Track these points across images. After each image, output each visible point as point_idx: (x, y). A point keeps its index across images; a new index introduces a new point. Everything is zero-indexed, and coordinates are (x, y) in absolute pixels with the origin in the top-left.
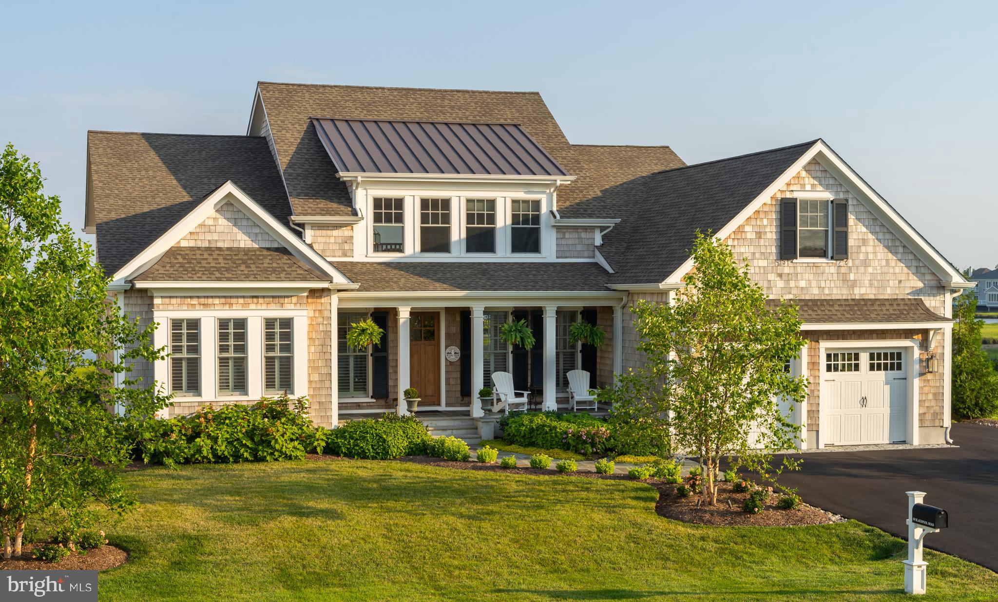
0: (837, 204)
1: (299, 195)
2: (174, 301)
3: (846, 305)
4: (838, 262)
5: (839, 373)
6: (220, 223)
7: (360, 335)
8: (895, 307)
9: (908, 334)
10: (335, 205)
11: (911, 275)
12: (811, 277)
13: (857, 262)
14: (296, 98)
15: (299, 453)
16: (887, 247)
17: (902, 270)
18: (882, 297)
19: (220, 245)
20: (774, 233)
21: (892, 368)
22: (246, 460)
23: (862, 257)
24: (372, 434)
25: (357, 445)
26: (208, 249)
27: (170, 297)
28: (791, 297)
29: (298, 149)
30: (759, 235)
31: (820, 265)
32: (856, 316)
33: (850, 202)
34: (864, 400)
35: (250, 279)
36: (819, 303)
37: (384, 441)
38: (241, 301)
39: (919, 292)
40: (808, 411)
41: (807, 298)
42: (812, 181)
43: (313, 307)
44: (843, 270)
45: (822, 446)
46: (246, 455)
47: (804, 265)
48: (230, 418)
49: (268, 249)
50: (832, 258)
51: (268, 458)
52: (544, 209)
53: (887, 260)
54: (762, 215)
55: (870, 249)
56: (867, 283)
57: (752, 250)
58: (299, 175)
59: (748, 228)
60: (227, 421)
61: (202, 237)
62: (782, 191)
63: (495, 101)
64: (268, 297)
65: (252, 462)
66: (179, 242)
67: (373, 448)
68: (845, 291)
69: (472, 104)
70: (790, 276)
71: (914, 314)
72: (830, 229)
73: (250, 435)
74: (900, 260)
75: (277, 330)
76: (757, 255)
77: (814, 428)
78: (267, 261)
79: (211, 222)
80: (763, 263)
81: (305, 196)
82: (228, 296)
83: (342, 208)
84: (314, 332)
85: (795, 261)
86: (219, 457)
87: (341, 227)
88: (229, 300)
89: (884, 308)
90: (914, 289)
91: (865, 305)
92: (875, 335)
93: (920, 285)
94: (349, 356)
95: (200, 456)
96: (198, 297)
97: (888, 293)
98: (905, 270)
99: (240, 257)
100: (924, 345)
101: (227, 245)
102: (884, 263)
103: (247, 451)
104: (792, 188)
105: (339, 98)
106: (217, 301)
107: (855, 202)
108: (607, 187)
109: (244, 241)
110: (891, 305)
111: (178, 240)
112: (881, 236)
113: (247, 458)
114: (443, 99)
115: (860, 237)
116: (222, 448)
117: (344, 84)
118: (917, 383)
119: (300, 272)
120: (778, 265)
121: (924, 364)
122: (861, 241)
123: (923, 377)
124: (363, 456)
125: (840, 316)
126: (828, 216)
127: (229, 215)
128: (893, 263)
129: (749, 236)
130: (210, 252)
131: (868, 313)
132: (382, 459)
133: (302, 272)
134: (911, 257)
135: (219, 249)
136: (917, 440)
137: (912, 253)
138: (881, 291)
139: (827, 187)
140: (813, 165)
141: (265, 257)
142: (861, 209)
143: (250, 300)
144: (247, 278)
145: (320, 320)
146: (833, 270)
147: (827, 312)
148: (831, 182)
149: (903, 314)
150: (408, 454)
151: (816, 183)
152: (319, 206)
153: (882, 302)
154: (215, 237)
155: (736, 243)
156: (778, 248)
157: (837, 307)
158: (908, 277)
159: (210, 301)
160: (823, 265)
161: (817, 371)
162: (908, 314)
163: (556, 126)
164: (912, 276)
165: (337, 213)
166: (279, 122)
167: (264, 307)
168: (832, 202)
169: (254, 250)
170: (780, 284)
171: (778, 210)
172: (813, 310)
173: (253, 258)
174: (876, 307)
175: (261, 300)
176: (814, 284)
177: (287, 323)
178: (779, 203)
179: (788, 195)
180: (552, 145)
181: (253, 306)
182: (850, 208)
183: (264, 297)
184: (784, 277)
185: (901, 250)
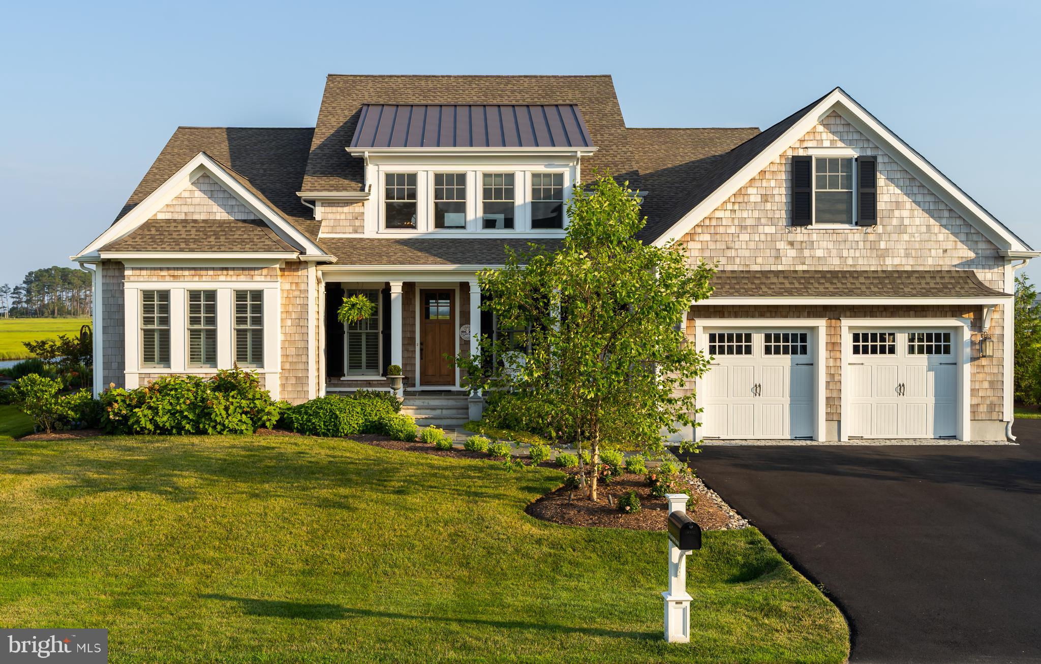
0: (862, 162)
1: (314, 173)
2: (144, 273)
3: (874, 278)
4: (865, 228)
5: (870, 356)
6: (196, 196)
7: (350, 309)
8: (938, 280)
9: (956, 311)
10: (346, 182)
11: (959, 243)
12: (831, 245)
13: (889, 228)
14: (358, 87)
15: (244, 427)
16: (928, 211)
17: (948, 238)
18: (921, 269)
19: (196, 217)
20: (784, 196)
21: (938, 351)
22: (188, 433)
23: (895, 222)
24: (326, 410)
25: (310, 421)
26: (185, 222)
27: (141, 269)
28: (805, 268)
29: (337, 132)
30: (765, 198)
31: (842, 231)
32: (885, 289)
33: (880, 160)
34: (901, 389)
35: (213, 250)
36: (840, 275)
37: (337, 417)
38: (211, 273)
39: (970, 263)
40: (827, 398)
41: (825, 269)
42: (831, 136)
43: (290, 279)
44: (871, 237)
45: (844, 439)
46: (188, 427)
47: (821, 231)
48: (176, 390)
49: (244, 221)
50: (857, 224)
51: (210, 431)
52: (567, 183)
53: (928, 226)
54: (768, 176)
55: (906, 214)
56: (902, 253)
57: (756, 214)
58: (324, 155)
59: (751, 191)
60: (173, 392)
61: (178, 209)
62: (793, 149)
63: (561, 84)
64: (238, 269)
65: (193, 434)
66: (156, 215)
67: (324, 425)
68: (873, 262)
69: (536, 88)
70: (804, 245)
71: (962, 288)
72: (854, 190)
73: (193, 407)
74: (945, 226)
75: (249, 303)
76: (763, 221)
77: (835, 417)
78: (239, 232)
79: (187, 194)
80: (771, 230)
81: (321, 174)
82: (197, 267)
83: (353, 184)
84: (290, 306)
85: (809, 227)
86: (160, 428)
87: (352, 203)
88: (198, 272)
89: (923, 282)
90: (964, 260)
91: (899, 277)
92: (912, 313)
93: (972, 255)
94: (361, 333)
95: (139, 426)
96: (168, 269)
97: (930, 263)
98: (952, 238)
99: (213, 229)
100: (977, 324)
101: (203, 217)
102: (924, 229)
103: (189, 423)
104: (805, 145)
105: (401, 86)
106: (186, 273)
107: (886, 160)
108: (670, 166)
109: (220, 214)
110: (933, 278)
111: (154, 213)
112: (919, 198)
113: (189, 431)
114: (506, 84)
115: (893, 200)
116: (164, 420)
117: (412, 74)
118: (967, 369)
119: (267, 242)
120: (789, 232)
121: (977, 347)
122: (894, 204)
123: (976, 363)
124: (315, 432)
125: (865, 290)
126: (851, 176)
127: (205, 187)
128: (936, 229)
129: (753, 199)
130: (184, 224)
131: (901, 286)
132: (333, 436)
133: (270, 243)
134: (959, 222)
135: (195, 221)
136: (968, 435)
137: (960, 217)
138: (920, 261)
139: (850, 143)
140: (833, 119)
141: (238, 228)
142: (895, 167)
143: (219, 272)
144: (211, 249)
145: (297, 293)
146: (857, 237)
147: (849, 285)
148: (856, 137)
149: (947, 288)
150: (363, 432)
151: (836, 138)
152: (331, 182)
153: (921, 275)
154: (191, 209)
155: (736, 207)
156: (788, 212)
157: (862, 280)
158: (956, 245)
159: (179, 273)
160: (846, 231)
161: (838, 353)
162: (954, 288)
163: (616, 104)
164: (960, 245)
165: (345, 189)
166: (330, 109)
167: (234, 278)
168: (856, 159)
169: (229, 222)
170: (792, 253)
171: (789, 169)
172: (832, 283)
173: (226, 229)
174: (913, 280)
175: (231, 272)
176: (834, 253)
177: (258, 295)
178: (790, 162)
179: (801, 153)
180: (604, 122)
181: (222, 278)
182: (880, 167)
183: (233, 269)
184: (797, 246)
185: (946, 214)
